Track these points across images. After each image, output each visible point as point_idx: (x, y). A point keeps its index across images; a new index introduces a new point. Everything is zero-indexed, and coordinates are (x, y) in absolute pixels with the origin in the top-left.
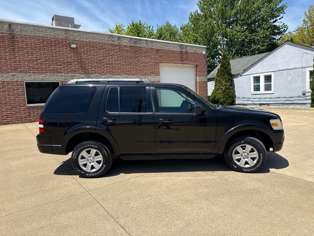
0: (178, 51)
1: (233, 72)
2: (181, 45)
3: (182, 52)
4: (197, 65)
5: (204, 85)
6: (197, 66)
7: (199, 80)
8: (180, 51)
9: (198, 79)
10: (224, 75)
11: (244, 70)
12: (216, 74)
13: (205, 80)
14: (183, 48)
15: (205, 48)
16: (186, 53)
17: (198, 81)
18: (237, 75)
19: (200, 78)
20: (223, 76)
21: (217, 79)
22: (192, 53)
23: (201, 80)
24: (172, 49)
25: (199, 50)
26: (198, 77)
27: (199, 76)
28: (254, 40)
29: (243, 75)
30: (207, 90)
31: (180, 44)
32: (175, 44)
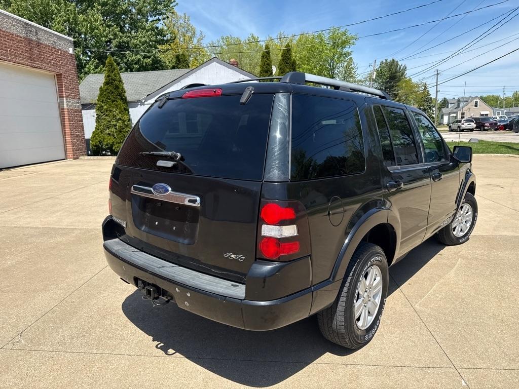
0: (21, 37)
1: (129, 97)
2: (27, 24)
3: (30, 41)
4: (61, 74)
5: (77, 117)
6: (59, 76)
7: (67, 105)
8: (25, 38)
9: (65, 103)
10: (115, 101)
11: (148, 95)
12: (97, 98)
13: (78, 107)
14: (31, 31)
15: (70, 41)
16: (39, 44)
17: (65, 107)
18: (135, 102)
19: (70, 102)
20: (113, 102)
21: (101, 107)
22: (49, 46)
23: (70, 106)
24: (7, 28)
25: (61, 43)
26: (65, 99)
27: (67, 97)
28: (128, 44)
29: (146, 103)
30: (82, 126)
31: (23, 22)
32: (14, 19)
